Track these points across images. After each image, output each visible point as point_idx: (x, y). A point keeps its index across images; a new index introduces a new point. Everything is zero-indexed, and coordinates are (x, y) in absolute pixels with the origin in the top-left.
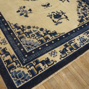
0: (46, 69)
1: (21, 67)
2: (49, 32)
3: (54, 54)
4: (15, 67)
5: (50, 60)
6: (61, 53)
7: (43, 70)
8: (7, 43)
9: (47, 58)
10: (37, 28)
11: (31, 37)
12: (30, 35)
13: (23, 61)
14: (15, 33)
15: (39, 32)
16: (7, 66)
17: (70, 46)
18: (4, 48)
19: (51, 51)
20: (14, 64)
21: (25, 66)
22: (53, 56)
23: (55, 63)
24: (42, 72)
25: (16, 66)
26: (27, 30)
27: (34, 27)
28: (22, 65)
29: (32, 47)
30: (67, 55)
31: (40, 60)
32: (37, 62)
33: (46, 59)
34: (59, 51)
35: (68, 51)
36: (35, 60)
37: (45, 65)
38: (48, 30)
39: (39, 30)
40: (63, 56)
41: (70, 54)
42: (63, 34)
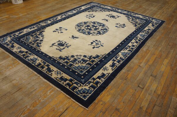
0: (103, 81)
2: (92, 57)
3: (106, 69)
6: (111, 67)
7: (101, 83)
9: (103, 73)
10: (81, 56)
11: (78, 63)
12: (77, 62)
13: (82, 81)
14: (62, 63)
18: (61, 77)
20: (75, 85)
21: (85, 85)
22: (106, 70)
23: (110, 74)
25: (77, 86)
26: (72, 59)
27: (77, 56)
28: (82, 85)
30: (117, 66)
31: (96, 77)
32: (94, 79)
33: (101, 74)
34: (110, 66)
35: (116, 64)
36: (92, 78)
37: (101, 79)
38: (90, 56)
40: (113, 69)
41: (119, 65)
42: (105, 55)
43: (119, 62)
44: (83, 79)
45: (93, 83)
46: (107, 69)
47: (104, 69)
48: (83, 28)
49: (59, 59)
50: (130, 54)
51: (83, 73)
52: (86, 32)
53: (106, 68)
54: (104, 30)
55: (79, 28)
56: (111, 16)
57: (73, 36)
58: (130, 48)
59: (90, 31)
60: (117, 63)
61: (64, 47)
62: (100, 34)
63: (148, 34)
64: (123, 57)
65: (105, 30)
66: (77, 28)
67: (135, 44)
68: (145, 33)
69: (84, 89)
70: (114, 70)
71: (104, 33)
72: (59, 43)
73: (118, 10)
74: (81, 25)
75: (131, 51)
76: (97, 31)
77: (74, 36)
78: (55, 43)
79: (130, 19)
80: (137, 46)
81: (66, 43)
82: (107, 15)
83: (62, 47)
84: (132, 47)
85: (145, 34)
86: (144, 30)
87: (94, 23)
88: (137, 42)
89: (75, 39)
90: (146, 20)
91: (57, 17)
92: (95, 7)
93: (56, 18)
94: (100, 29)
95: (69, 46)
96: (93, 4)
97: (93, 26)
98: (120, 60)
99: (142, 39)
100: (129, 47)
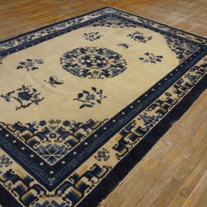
0: (96, 185)
1: (48, 196)
2: (80, 126)
3: (103, 156)
4: (36, 197)
5: (101, 166)
6: (116, 150)
7: (91, 188)
8: (12, 162)
10: (58, 122)
11: (50, 139)
12: (48, 136)
13: (49, 183)
14: (18, 138)
15: (61, 128)
16: (20, 199)
17: (131, 132)
18: (7, 172)
19: (98, 151)
20: (33, 192)
22: (102, 159)
24: (90, 191)
25: (38, 196)
26: (40, 129)
27: (52, 122)
28: (48, 193)
29: (59, 155)
30: (127, 148)
31: (81, 172)
32: (76, 178)
33: (91, 168)
34: (113, 148)
35: (128, 142)
36: (72, 175)
38: (77, 123)
39: (61, 125)
43: (134, 138)
44: (51, 176)
45: (74, 186)
46: (107, 154)
47: (100, 156)
48: (76, 61)
49: (13, 130)
50: (160, 119)
51: (55, 162)
52: (79, 70)
53: (104, 153)
54: (116, 67)
55: (68, 61)
56: (137, 37)
57: (51, 79)
58: (163, 105)
59: (89, 68)
60: (130, 141)
61: (30, 102)
62: (107, 75)
63: (202, 75)
64: (144, 127)
65: (118, 68)
66: (63, 61)
67: (174, 96)
68: (197, 73)
69: (50, 203)
70: (121, 158)
71: (116, 73)
72: (22, 91)
73: (153, 24)
74: (73, 56)
75: (163, 113)
76: (102, 69)
77: (55, 79)
78: (14, 92)
79: (172, 43)
80: (179, 101)
81: (36, 93)
82: (130, 35)
83: (25, 102)
84: (167, 104)
85: (198, 75)
86: (196, 67)
87: (101, 51)
88: (178, 92)
89: (55, 85)
90: (202, 46)
91: (32, 34)
92: (109, 16)
93: (32, 36)
94: (109, 65)
95: (39, 100)
96: (107, 12)
97: (98, 58)
98: (136, 133)
99: (190, 86)
100: (159, 104)
